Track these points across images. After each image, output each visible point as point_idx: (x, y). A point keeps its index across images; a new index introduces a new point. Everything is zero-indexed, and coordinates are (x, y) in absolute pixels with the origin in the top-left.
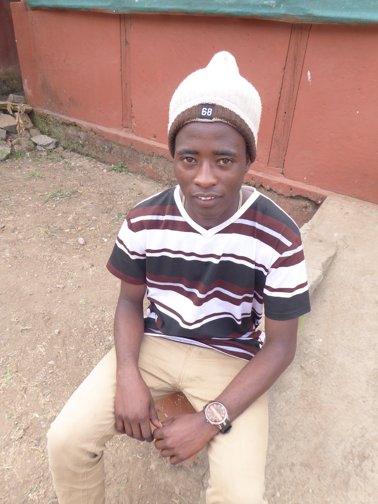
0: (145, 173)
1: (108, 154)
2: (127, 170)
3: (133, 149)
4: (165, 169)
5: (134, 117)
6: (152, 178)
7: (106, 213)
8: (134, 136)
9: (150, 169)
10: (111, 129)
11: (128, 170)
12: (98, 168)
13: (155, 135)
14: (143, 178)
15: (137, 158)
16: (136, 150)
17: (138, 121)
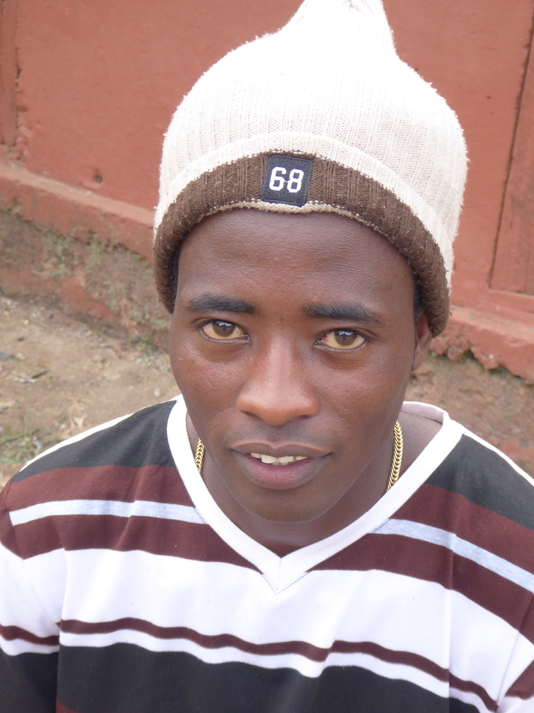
0: (59, 300)
3: (19, 216)
4: (130, 288)
5: (24, 109)
6: (83, 318)
8: (25, 172)
9: (79, 287)
13: (97, 170)
14: (51, 317)
15: (33, 247)
16: (28, 222)
17: (38, 122)
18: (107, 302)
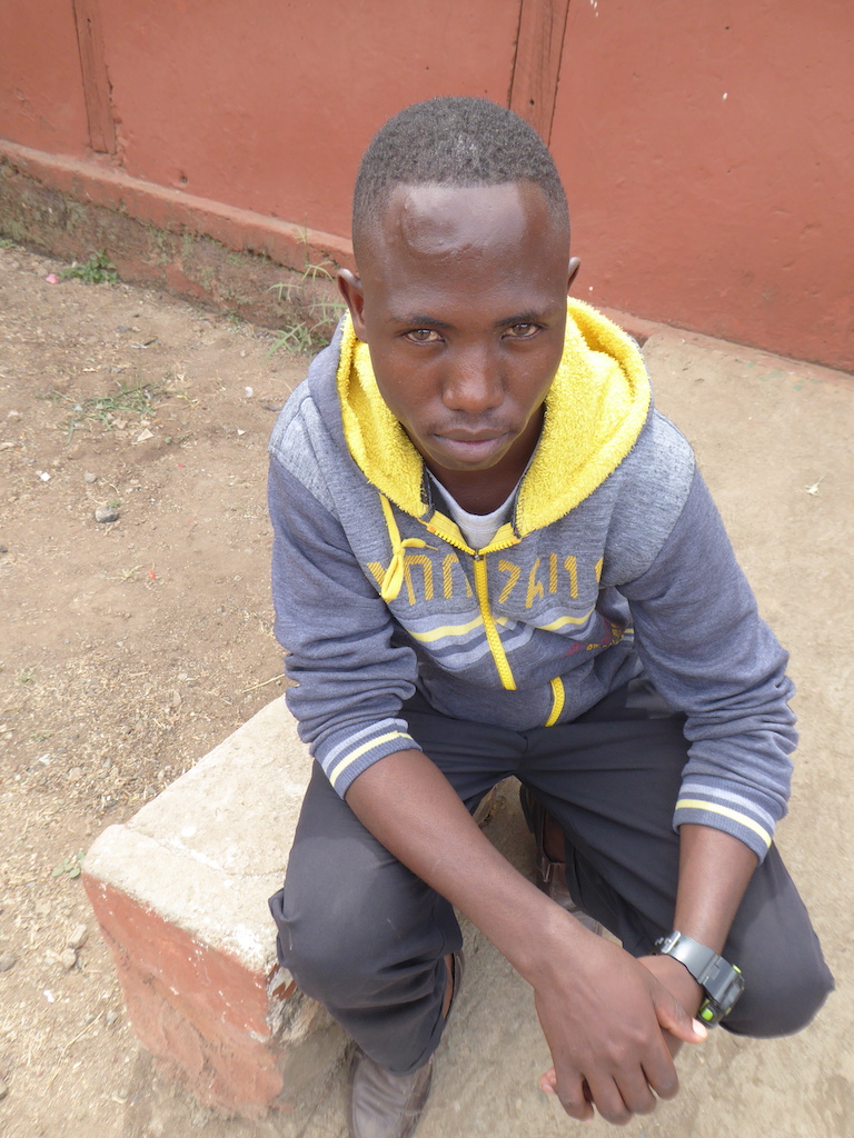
0: (165, 283)
1: (58, 232)
2: (114, 275)
3: (126, 215)
4: (217, 271)
5: (118, 121)
6: (185, 298)
7: (50, 398)
8: (127, 176)
9: (178, 272)
10: (59, 156)
11: (118, 277)
12: (32, 270)
13: (182, 172)
14: (161, 298)
15: (140, 241)
16: (133, 219)
17: (132, 132)
18: (201, 283)
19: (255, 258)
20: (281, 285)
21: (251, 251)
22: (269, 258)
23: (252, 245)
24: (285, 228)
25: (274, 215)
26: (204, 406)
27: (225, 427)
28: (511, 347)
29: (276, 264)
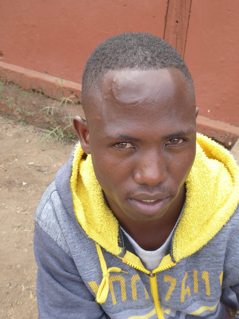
18: (8, 105)
19: (36, 93)
20: (48, 107)
21: (34, 90)
22: (43, 93)
23: (34, 87)
24: (51, 79)
25: (46, 73)
26: (5, 169)
27: (16, 181)
28: (170, 150)
29: (46, 96)
